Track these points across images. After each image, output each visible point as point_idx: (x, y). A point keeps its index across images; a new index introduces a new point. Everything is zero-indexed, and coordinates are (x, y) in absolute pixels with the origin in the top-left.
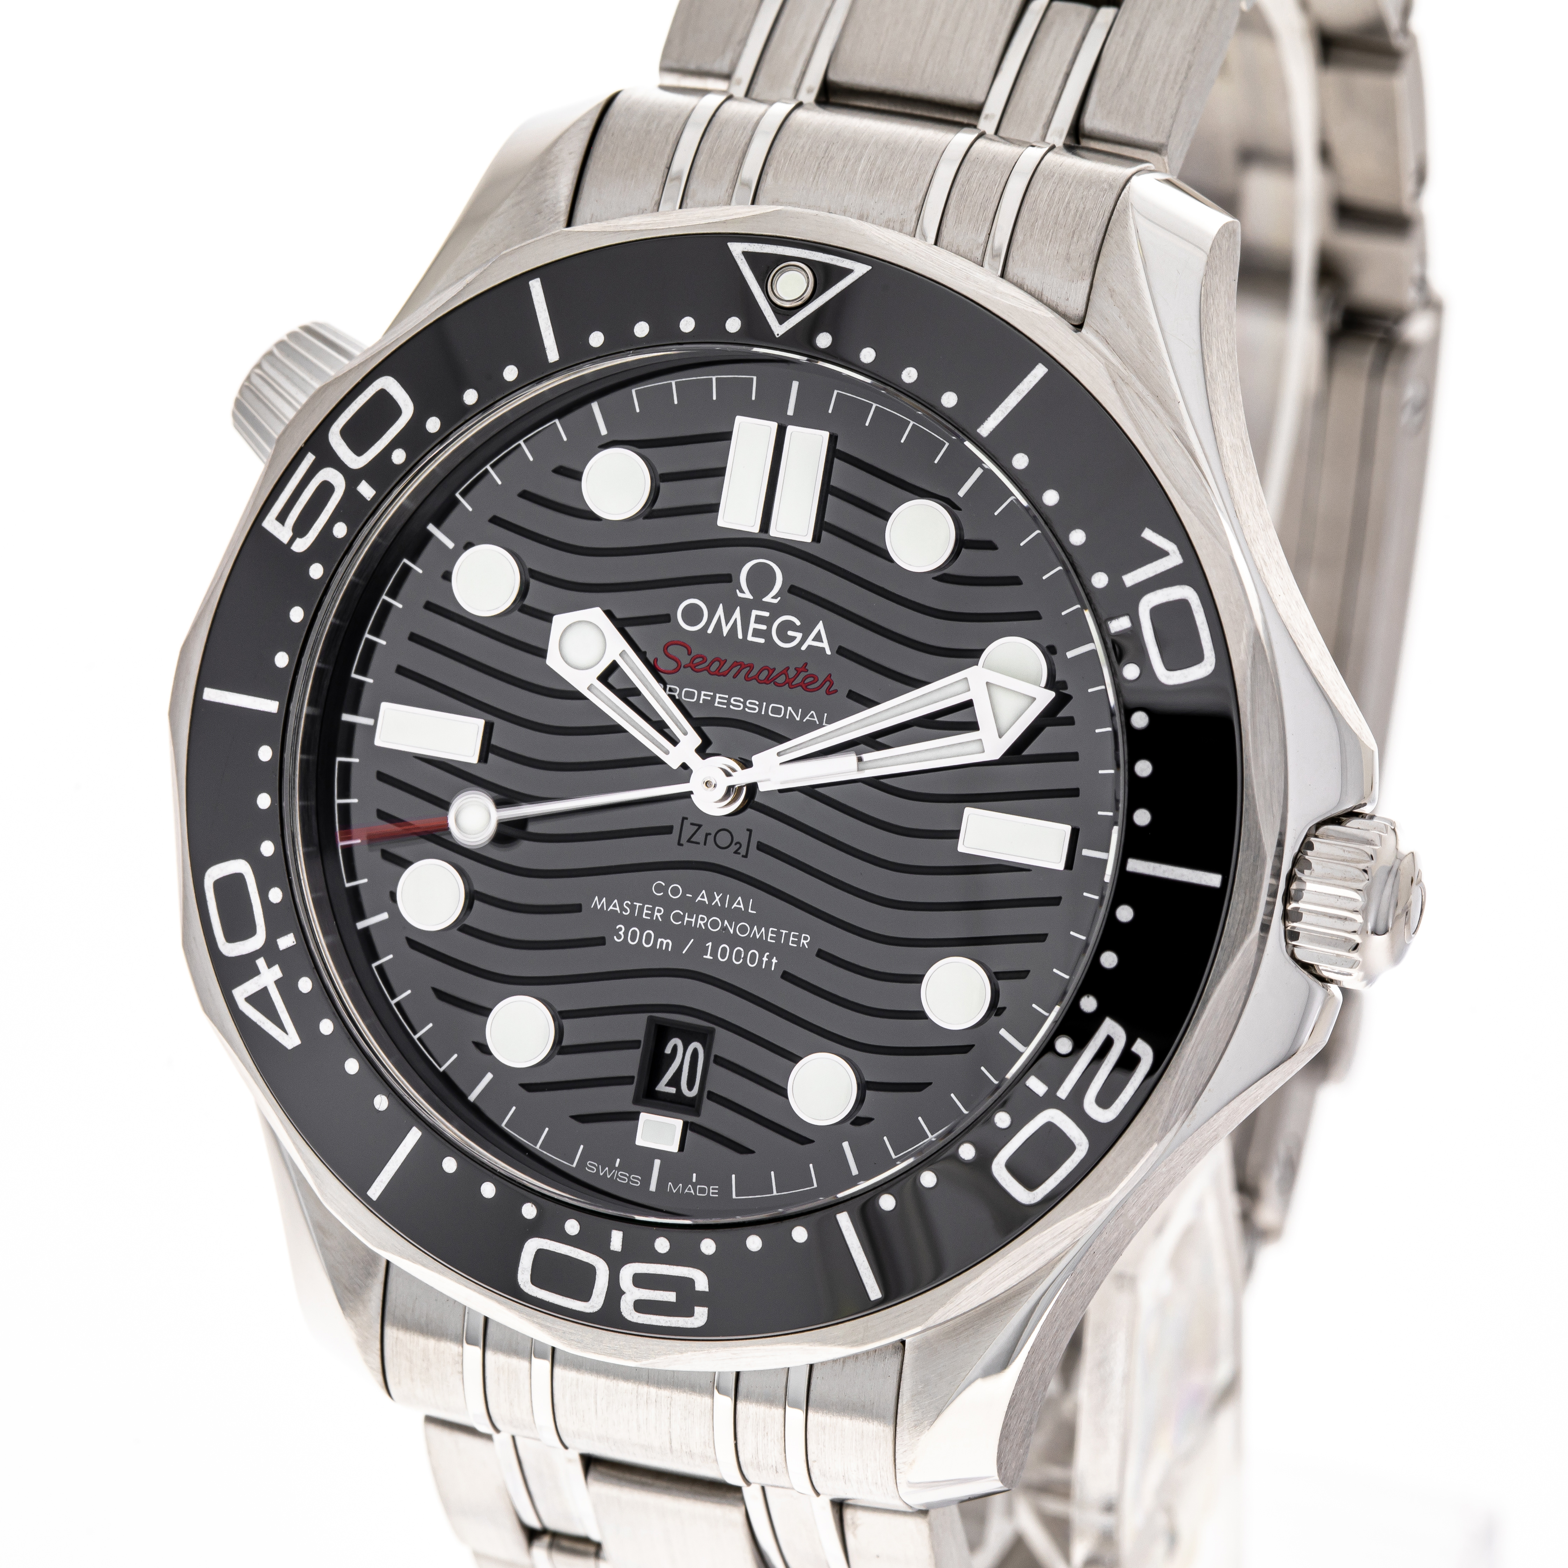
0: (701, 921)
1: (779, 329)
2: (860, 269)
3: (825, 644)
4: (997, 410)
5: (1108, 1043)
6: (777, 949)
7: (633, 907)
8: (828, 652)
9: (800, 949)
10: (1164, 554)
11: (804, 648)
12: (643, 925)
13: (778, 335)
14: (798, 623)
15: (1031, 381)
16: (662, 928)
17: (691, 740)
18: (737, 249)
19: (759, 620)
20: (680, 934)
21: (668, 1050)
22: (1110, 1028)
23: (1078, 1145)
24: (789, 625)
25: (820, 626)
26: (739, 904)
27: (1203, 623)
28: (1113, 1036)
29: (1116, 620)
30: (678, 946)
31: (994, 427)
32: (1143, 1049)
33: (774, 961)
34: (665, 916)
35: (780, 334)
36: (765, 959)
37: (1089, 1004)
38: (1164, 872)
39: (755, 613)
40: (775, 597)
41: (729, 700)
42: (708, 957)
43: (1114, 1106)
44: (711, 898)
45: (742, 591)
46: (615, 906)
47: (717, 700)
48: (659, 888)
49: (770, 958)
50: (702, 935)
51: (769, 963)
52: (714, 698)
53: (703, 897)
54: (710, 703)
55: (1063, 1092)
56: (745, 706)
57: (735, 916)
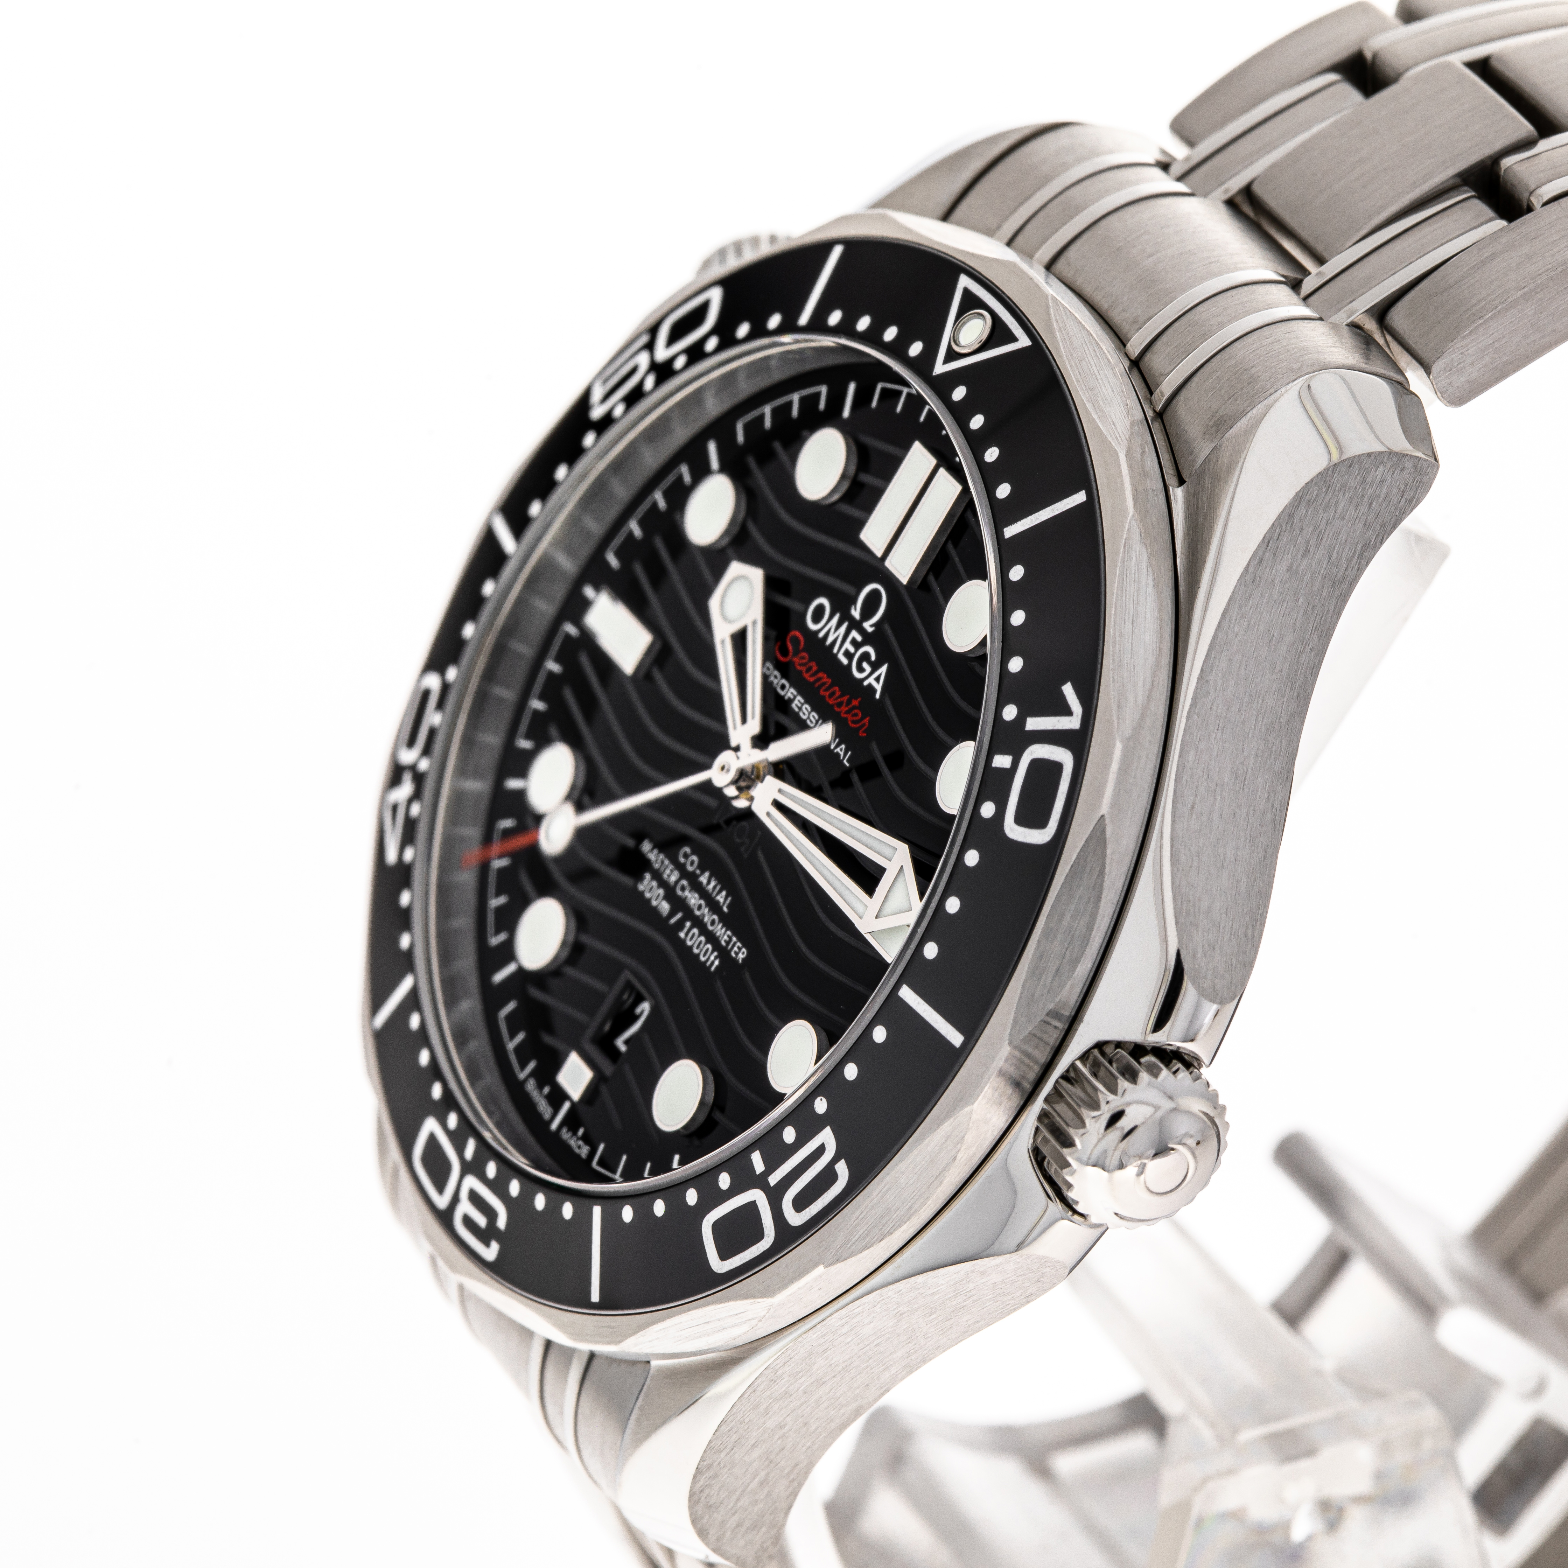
0: (693, 899)
1: (940, 368)
2: (1024, 341)
3: (878, 687)
4: (1029, 518)
5: (821, 1150)
6: (723, 953)
7: (662, 862)
8: (878, 696)
9: (735, 961)
10: (1068, 712)
11: (866, 683)
12: (663, 883)
13: (935, 373)
14: (873, 658)
15: (1068, 504)
16: (670, 894)
17: (754, 726)
18: (964, 281)
19: (854, 642)
20: (678, 904)
21: (638, 1011)
22: (827, 1137)
23: (767, 1235)
24: (865, 657)
25: (883, 670)
26: (721, 898)
27: (1063, 793)
28: (826, 1146)
29: (1002, 756)
30: (672, 914)
31: (1018, 532)
32: (842, 1168)
33: (717, 963)
34: (677, 882)
35: (937, 373)
36: (712, 958)
37: (821, 1106)
38: (925, 1011)
39: (854, 634)
40: (871, 626)
41: (802, 704)
42: (682, 935)
43: (803, 1212)
44: (709, 882)
45: (855, 609)
46: (652, 856)
47: (796, 702)
48: (686, 856)
49: (716, 958)
50: (689, 913)
51: (713, 963)
52: (795, 697)
53: (704, 879)
54: (791, 701)
55: (774, 1179)
56: (809, 717)
57: (714, 907)
